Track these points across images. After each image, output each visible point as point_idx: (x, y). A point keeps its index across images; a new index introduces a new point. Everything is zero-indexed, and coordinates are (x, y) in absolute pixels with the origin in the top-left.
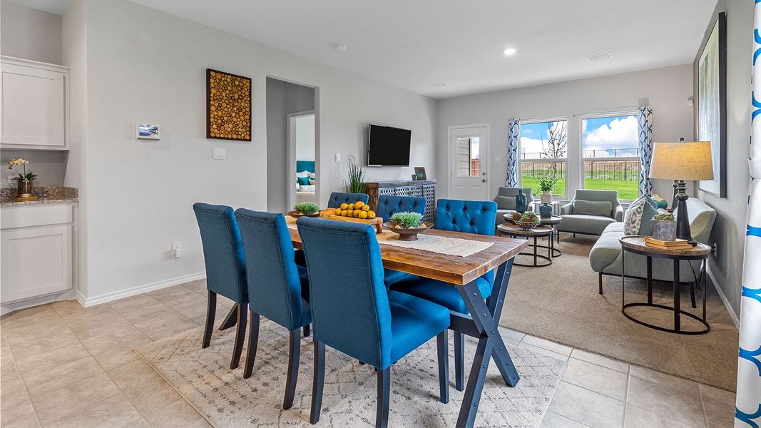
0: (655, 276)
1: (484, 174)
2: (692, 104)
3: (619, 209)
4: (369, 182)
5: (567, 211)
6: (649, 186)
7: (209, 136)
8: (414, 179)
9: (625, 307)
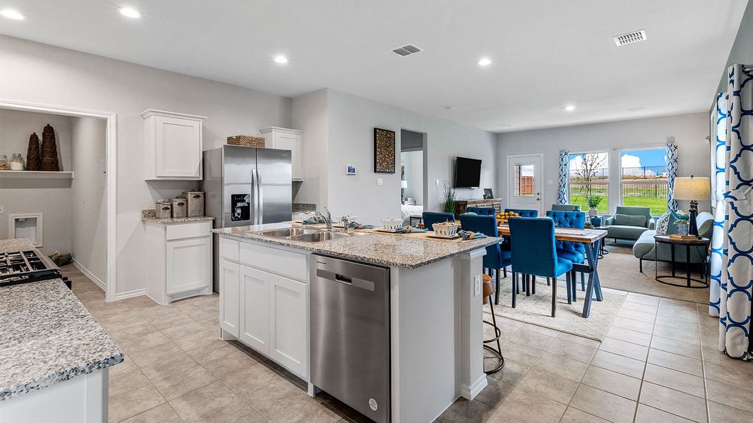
0: (677, 259)
1: (538, 194)
2: (709, 142)
3: (652, 221)
4: (460, 200)
5: (610, 222)
6: (675, 204)
7: (375, 171)
8: (485, 198)
9: (657, 277)
